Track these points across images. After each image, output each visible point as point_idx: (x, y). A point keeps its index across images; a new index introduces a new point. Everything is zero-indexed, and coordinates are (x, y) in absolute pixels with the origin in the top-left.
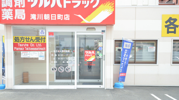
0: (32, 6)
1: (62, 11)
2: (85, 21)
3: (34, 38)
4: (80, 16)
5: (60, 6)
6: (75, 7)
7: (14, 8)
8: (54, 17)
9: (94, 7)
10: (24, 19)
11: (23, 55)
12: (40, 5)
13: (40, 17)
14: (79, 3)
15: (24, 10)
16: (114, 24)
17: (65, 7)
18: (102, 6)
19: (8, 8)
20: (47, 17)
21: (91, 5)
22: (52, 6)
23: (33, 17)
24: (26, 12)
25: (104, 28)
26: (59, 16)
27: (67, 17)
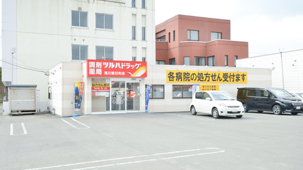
0: (105, 67)
1: (121, 70)
2: (132, 75)
3: (103, 84)
4: (130, 73)
5: (120, 67)
6: (127, 68)
7: (95, 68)
8: (117, 73)
9: (137, 68)
10: (101, 74)
11: (97, 94)
12: (110, 67)
13: (109, 73)
14: (129, 66)
15: (101, 70)
16: (146, 77)
17: (122, 68)
18: (140, 68)
19: (92, 68)
20: (113, 73)
21: (135, 67)
22: (116, 67)
23: (106, 73)
24: (102, 71)
25: (140, 79)
26: (120, 73)
27: (123, 73)
